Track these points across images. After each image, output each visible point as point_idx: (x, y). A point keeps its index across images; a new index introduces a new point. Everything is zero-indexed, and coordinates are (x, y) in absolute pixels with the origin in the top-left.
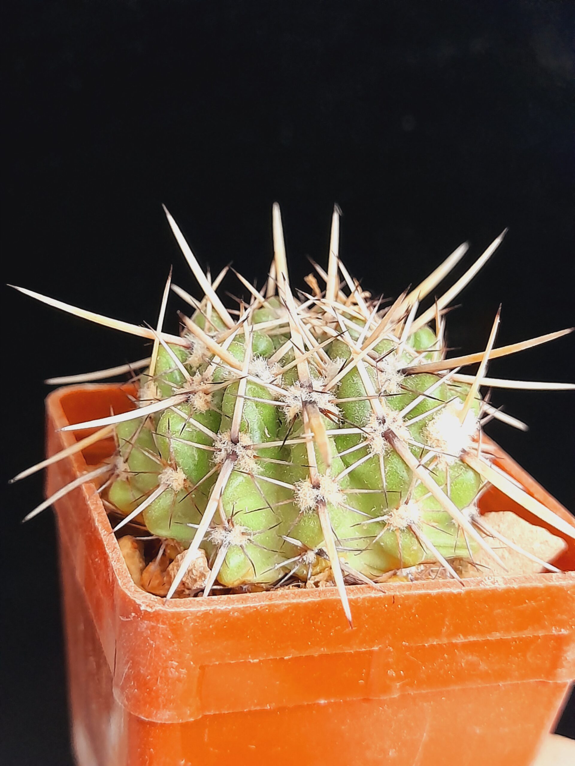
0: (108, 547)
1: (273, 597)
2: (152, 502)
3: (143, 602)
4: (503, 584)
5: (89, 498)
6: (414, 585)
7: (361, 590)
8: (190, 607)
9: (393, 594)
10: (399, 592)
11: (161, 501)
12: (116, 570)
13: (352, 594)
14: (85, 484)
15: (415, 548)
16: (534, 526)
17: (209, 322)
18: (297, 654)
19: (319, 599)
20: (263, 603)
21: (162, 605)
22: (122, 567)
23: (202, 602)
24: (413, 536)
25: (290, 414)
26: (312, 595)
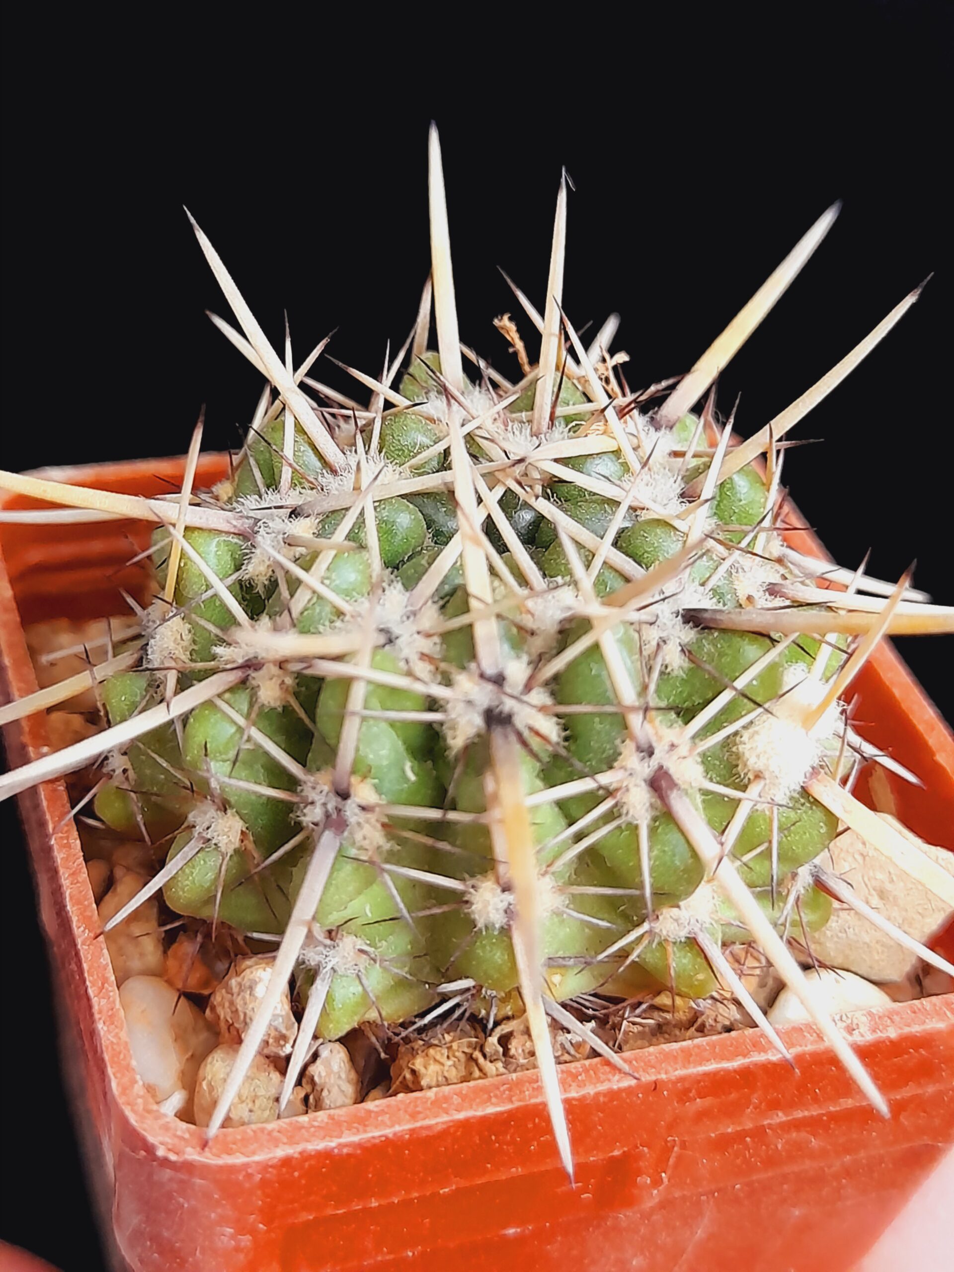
0: (91, 978)
1: (419, 1109)
2: (177, 873)
3: (162, 1144)
4: (868, 1033)
5: (54, 829)
6: (696, 1050)
7: (592, 1072)
8: (254, 1153)
9: (654, 1078)
10: (666, 1073)
11: (196, 871)
12: (107, 1048)
13: (574, 1084)
14: (44, 785)
15: (701, 977)
16: (933, 848)
17: (290, 465)
18: (463, 1183)
19: (508, 1107)
20: (397, 1128)
21: (198, 1149)
22: (120, 1038)
23: (278, 1134)
24: (699, 955)
25: (457, 741)
26: (496, 1096)
